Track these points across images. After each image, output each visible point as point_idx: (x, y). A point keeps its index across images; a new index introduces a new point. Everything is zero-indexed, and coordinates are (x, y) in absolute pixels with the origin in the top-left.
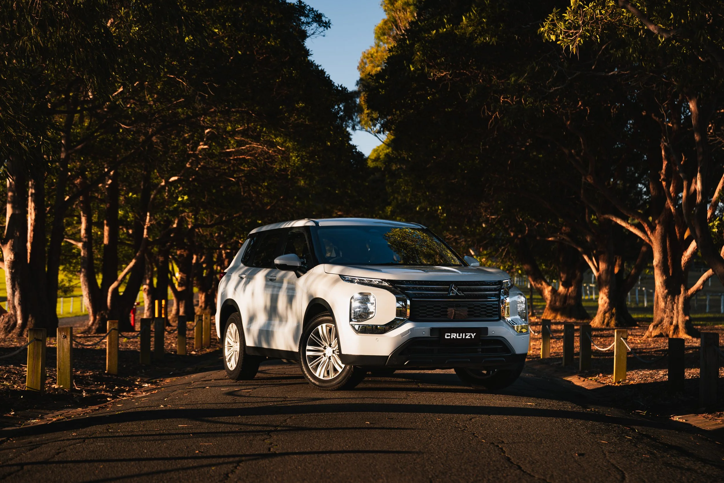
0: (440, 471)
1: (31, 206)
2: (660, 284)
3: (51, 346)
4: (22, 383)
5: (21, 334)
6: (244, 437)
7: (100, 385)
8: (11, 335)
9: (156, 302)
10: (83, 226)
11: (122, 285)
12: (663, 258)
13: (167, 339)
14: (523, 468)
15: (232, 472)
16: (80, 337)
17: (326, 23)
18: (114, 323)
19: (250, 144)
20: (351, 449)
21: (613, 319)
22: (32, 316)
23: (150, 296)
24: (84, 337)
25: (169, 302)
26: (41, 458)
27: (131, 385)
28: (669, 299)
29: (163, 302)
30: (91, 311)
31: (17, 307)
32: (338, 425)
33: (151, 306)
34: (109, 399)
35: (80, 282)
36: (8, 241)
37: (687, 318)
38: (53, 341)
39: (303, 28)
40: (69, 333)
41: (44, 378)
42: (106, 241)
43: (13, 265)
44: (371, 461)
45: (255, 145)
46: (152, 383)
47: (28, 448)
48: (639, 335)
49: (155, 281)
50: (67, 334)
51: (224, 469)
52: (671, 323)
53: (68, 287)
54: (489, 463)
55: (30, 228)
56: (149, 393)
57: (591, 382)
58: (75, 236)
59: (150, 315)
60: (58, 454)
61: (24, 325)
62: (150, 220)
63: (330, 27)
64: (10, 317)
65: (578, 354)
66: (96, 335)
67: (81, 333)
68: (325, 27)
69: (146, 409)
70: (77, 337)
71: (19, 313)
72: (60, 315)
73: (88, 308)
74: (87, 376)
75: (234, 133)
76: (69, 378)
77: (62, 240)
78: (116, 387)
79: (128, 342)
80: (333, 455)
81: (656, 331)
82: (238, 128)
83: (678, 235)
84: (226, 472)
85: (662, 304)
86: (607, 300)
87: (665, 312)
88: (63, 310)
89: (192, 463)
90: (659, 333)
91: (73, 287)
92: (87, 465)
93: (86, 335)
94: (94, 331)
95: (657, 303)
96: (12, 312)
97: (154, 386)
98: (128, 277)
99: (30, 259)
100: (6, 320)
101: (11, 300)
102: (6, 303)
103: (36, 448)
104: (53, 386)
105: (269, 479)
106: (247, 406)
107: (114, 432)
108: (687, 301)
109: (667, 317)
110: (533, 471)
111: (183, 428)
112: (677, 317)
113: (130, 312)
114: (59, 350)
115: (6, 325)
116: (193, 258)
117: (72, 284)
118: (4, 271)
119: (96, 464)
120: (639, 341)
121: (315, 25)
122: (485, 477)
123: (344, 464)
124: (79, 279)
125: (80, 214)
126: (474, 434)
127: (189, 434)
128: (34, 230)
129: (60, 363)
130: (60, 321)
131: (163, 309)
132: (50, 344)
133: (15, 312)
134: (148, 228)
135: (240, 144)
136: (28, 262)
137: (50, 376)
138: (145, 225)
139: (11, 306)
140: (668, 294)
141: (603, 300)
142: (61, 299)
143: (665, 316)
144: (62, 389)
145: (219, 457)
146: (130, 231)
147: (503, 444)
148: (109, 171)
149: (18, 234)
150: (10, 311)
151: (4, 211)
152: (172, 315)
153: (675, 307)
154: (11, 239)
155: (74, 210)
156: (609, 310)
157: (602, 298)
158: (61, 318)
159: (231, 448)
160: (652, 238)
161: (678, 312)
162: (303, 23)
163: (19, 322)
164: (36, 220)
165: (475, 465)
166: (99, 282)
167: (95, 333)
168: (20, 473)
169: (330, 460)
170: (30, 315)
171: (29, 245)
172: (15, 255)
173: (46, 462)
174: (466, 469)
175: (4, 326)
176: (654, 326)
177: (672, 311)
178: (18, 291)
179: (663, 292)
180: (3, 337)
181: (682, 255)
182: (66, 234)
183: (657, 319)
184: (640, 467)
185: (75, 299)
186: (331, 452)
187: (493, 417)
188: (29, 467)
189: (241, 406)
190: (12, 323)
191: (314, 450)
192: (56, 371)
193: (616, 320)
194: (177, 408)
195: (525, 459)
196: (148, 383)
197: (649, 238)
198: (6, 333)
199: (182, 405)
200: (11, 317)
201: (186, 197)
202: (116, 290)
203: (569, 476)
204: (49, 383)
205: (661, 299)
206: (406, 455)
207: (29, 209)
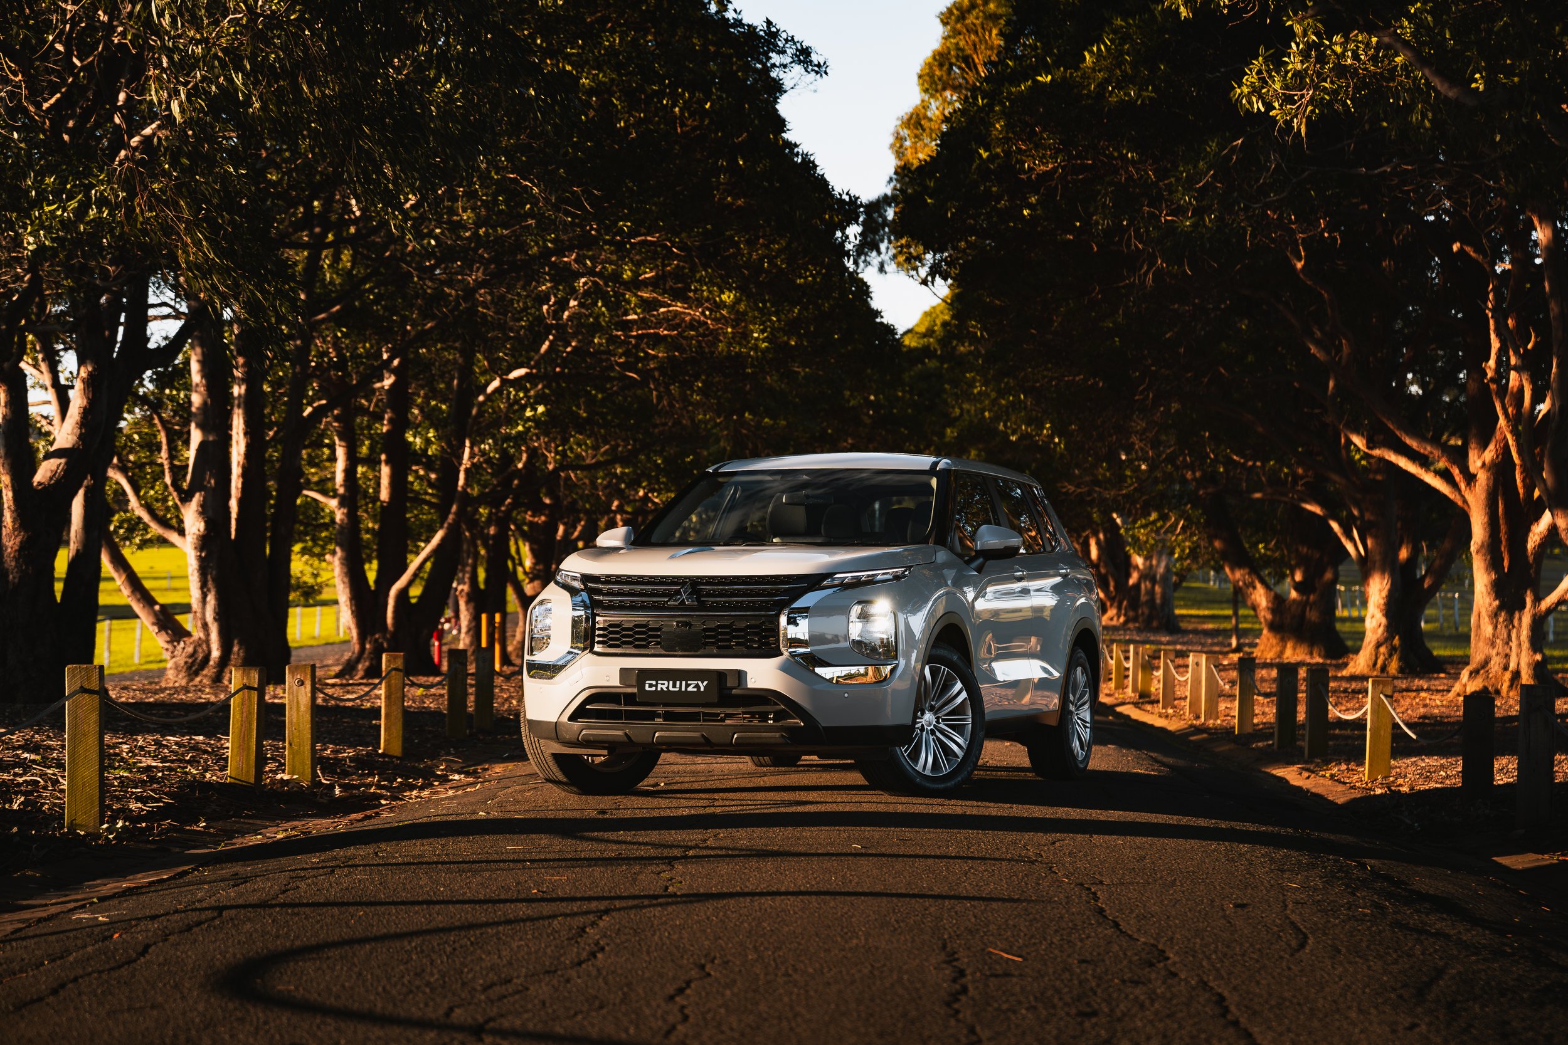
0: (966, 928)
1: (238, 423)
2: (1484, 590)
3: (276, 701)
4: (221, 770)
5: (217, 679)
6: (624, 868)
7: (369, 775)
8: (198, 679)
9: (484, 617)
10: (340, 465)
11: (418, 581)
12: (1490, 536)
13: (502, 690)
14: (1123, 926)
15: (593, 924)
16: (333, 685)
17: (819, 65)
18: (395, 658)
19: (670, 305)
20: (814, 889)
21: (1395, 657)
22: (240, 643)
23: (472, 605)
24: (341, 685)
25: (509, 618)
26: (254, 899)
27: (429, 778)
28: (1501, 619)
29: (498, 617)
30: (355, 633)
31: (210, 625)
32: (802, 849)
33: (473, 624)
34: (383, 802)
35: (333, 577)
36: (193, 496)
37: (1538, 657)
38: (279, 691)
39: (773, 74)
40: (309, 676)
41: (261, 760)
42: (384, 495)
43: (205, 543)
44: (846, 909)
45: (678, 307)
46: (468, 774)
47: (232, 883)
48: (1443, 691)
49: (482, 575)
50: (305, 677)
51: (580, 921)
52: (1506, 668)
53: (312, 587)
54: (1062, 917)
55: (236, 471)
56: (460, 792)
57: (1322, 781)
58: (324, 487)
59: (471, 644)
60: (284, 892)
61: (224, 662)
62: (472, 456)
63: (826, 73)
64: (198, 644)
65: (1303, 726)
66: (365, 681)
67: (336, 676)
68: (817, 73)
69: (451, 818)
70: (328, 684)
71: (214, 636)
72: (294, 641)
73: (349, 628)
74: (344, 759)
75: (636, 284)
76: (308, 762)
77: (298, 494)
78: (399, 780)
79: (426, 696)
80: (778, 898)
81: (1475, 683)
82: (646, 273)
83: (1521, 491)
84: (581, 925)
85: (1487, 629)
86: (1384, 621)
87: (1493, 644)
88: (301, 633)
89: (523, 910)
90: (1481, 686)
91: (321, 586)
92: (336, 910)
93: (344, 682)
94: (361, 673)
95: (1479, 626)
96: (202, 635)
97: (471, 779)
98: (428, 565)
99: (236, 530)
100: (190, 649)
101: (199, 610)
102: (190, 616)
103: (246, 882)
104: (279, 777)
105: (656, 938)
106: (639, 814)
107: (387, 858)
108: (1538, 623)
109: (1498, 654)
110: (1139, 930)
111: (514, 852)
112: (1518, 655)
113: (431, 637)
114: (291, 708)
115: (190, 661)
116: (557, 530)
117: (319, 580)
118: (185, 554)
119: (351, 909)
120: (1438, 702)
121: (798, 69)
122: (1045, 939)
123: (795, 913)
124: (333, 570)
125: (334, 444)
126: (1051, 868)
127: (525, 861)
128: (245, 474)
129: (291, 732)
130: (294, 653)
131: (497, 631)
132: (275, 697)
133: (208, 635)
134: (467, 471)
135: (649, 306)
136: (233, 537)
137: (273, 759)
138: (461, 464)
139: (199, 624)
140: (1500, 608)
141: (1374, 621)
142: (298, 610)
143: (1494, 652)
144: (297, 783)
145: (574, 899)
146: (433, 476)
147: (1100, 887)
148: (391, 359)
149: (212, 482)
150: (198, 634)
151: (185, 436)
152: (515, 643)
153: (1514, 635)
154: (200, 491)
155: (323, 435)
156: (1386, 640)
157: (1373, 617)
158: (296, 648)
159: (597, 887)
160: (1469, 497)
161: (1519, 645)
162: (774, 65)
163: (216, 653)
164: (249, 454)
165: (1035, 919)
166: (371, 576)
167: (362, 678)
168: (217, 922)
169: (771, 907)
170: (236, 642)
171: (233, 504)
172: (207, 524)
173: (263, 905)
174: (1015, 926)
175: (186, 663)
176: (1471, 673)
177: (1507, 643)
178: (213, 593)
179: (1490, 605)
180: (183, 682)
181: (1529, 530)
182: (308, 482)
183: (1477, 658)
184: (1343, 928)
185: (326, 609)
186: (778, 893)
187: (1097, 839)
188: (233, 912)
189: (628, 814)
190: (201, 656)
191: (746, 890)
192: (284, 748)
193: (1400, 659)
194: (508, 816)
195: (1132, 911)
196: (459, 773)
197: (1463, 496)
198: (189, 675)
199: (517, 812)
200: (200, 645)
201: (541, 409)
202: (403, 594)
203: (1202, 939)
204: (271, 771)
205: (1487, 619)
206: (913, 901)
207: (234, 433)
